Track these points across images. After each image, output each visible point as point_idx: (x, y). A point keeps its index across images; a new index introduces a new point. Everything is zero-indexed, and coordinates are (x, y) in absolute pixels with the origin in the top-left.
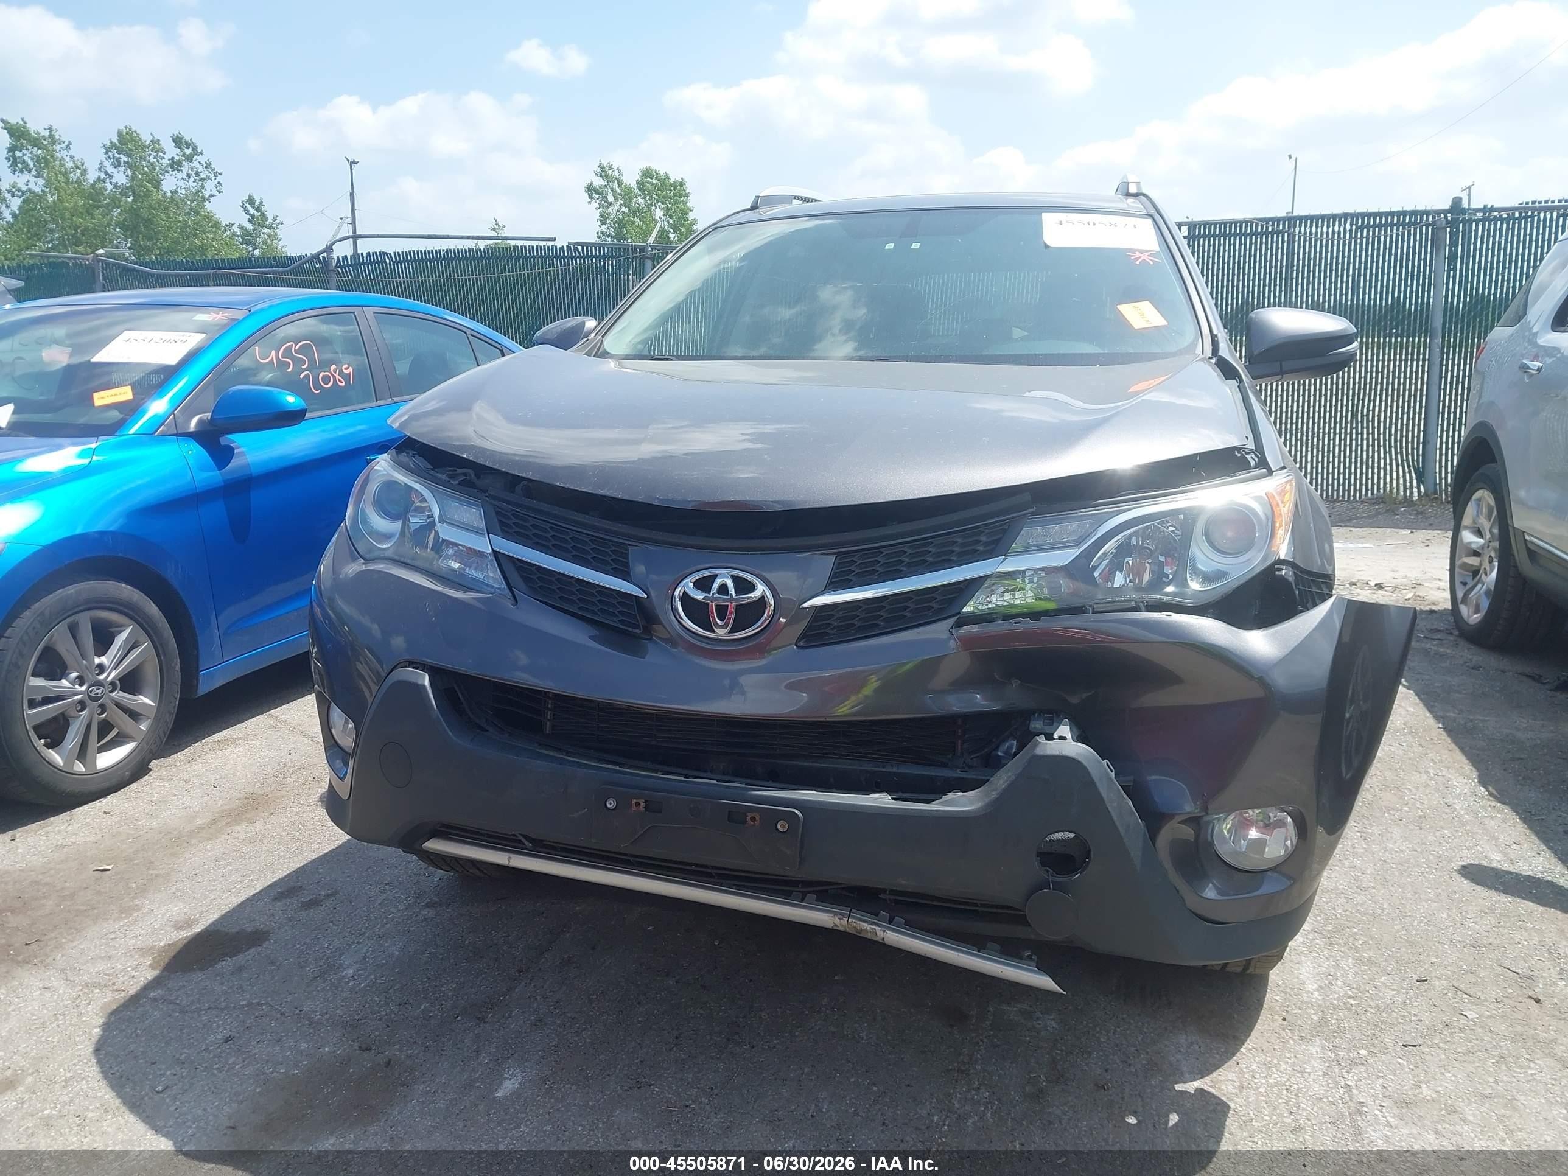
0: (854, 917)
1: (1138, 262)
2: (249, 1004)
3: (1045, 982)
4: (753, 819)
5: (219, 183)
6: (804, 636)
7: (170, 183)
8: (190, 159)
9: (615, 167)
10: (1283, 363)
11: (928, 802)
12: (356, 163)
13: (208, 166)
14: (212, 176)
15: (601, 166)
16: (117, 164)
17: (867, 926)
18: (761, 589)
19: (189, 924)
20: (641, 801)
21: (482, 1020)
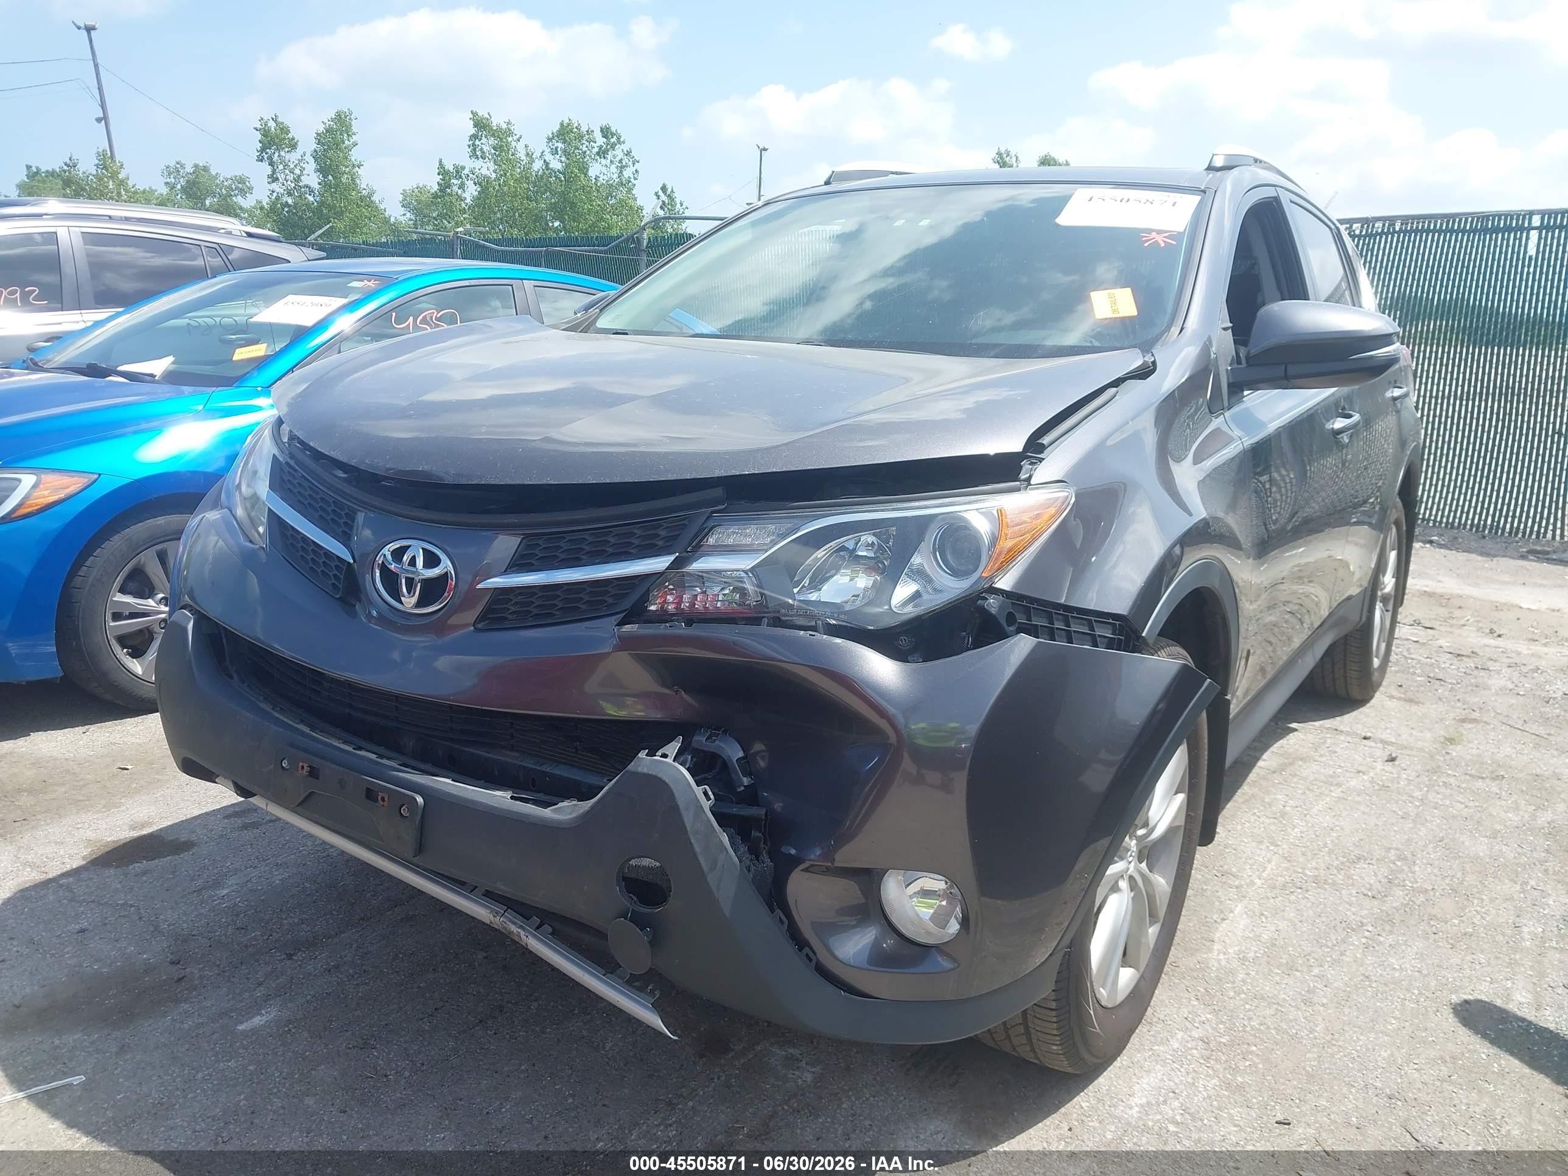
0: (506, 917)
1: (1146, 245)
2: (125, 904)
3: (655, 1021)
4: (383, 799)
5: (636, 171)
6: (480, 618)
7: (595, 169)
8: (613, 147)
9: (1012, 154)
10: (1289, 366)
11: (546, 805)
12: (765, 149)
13: (628, 153)
14: (630, 163)
15: (999, 154)
16: (555, 152)
17: (513, 928)
18: (446, 565)
19: (143, 826)
20: (305, 765)
21: (290, 956)
